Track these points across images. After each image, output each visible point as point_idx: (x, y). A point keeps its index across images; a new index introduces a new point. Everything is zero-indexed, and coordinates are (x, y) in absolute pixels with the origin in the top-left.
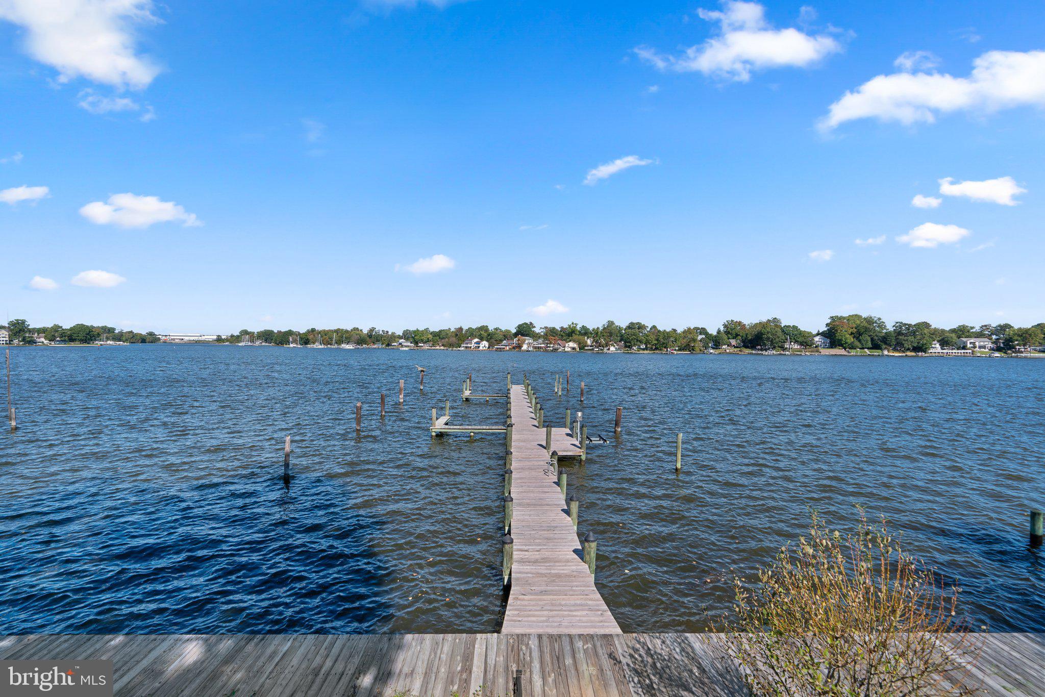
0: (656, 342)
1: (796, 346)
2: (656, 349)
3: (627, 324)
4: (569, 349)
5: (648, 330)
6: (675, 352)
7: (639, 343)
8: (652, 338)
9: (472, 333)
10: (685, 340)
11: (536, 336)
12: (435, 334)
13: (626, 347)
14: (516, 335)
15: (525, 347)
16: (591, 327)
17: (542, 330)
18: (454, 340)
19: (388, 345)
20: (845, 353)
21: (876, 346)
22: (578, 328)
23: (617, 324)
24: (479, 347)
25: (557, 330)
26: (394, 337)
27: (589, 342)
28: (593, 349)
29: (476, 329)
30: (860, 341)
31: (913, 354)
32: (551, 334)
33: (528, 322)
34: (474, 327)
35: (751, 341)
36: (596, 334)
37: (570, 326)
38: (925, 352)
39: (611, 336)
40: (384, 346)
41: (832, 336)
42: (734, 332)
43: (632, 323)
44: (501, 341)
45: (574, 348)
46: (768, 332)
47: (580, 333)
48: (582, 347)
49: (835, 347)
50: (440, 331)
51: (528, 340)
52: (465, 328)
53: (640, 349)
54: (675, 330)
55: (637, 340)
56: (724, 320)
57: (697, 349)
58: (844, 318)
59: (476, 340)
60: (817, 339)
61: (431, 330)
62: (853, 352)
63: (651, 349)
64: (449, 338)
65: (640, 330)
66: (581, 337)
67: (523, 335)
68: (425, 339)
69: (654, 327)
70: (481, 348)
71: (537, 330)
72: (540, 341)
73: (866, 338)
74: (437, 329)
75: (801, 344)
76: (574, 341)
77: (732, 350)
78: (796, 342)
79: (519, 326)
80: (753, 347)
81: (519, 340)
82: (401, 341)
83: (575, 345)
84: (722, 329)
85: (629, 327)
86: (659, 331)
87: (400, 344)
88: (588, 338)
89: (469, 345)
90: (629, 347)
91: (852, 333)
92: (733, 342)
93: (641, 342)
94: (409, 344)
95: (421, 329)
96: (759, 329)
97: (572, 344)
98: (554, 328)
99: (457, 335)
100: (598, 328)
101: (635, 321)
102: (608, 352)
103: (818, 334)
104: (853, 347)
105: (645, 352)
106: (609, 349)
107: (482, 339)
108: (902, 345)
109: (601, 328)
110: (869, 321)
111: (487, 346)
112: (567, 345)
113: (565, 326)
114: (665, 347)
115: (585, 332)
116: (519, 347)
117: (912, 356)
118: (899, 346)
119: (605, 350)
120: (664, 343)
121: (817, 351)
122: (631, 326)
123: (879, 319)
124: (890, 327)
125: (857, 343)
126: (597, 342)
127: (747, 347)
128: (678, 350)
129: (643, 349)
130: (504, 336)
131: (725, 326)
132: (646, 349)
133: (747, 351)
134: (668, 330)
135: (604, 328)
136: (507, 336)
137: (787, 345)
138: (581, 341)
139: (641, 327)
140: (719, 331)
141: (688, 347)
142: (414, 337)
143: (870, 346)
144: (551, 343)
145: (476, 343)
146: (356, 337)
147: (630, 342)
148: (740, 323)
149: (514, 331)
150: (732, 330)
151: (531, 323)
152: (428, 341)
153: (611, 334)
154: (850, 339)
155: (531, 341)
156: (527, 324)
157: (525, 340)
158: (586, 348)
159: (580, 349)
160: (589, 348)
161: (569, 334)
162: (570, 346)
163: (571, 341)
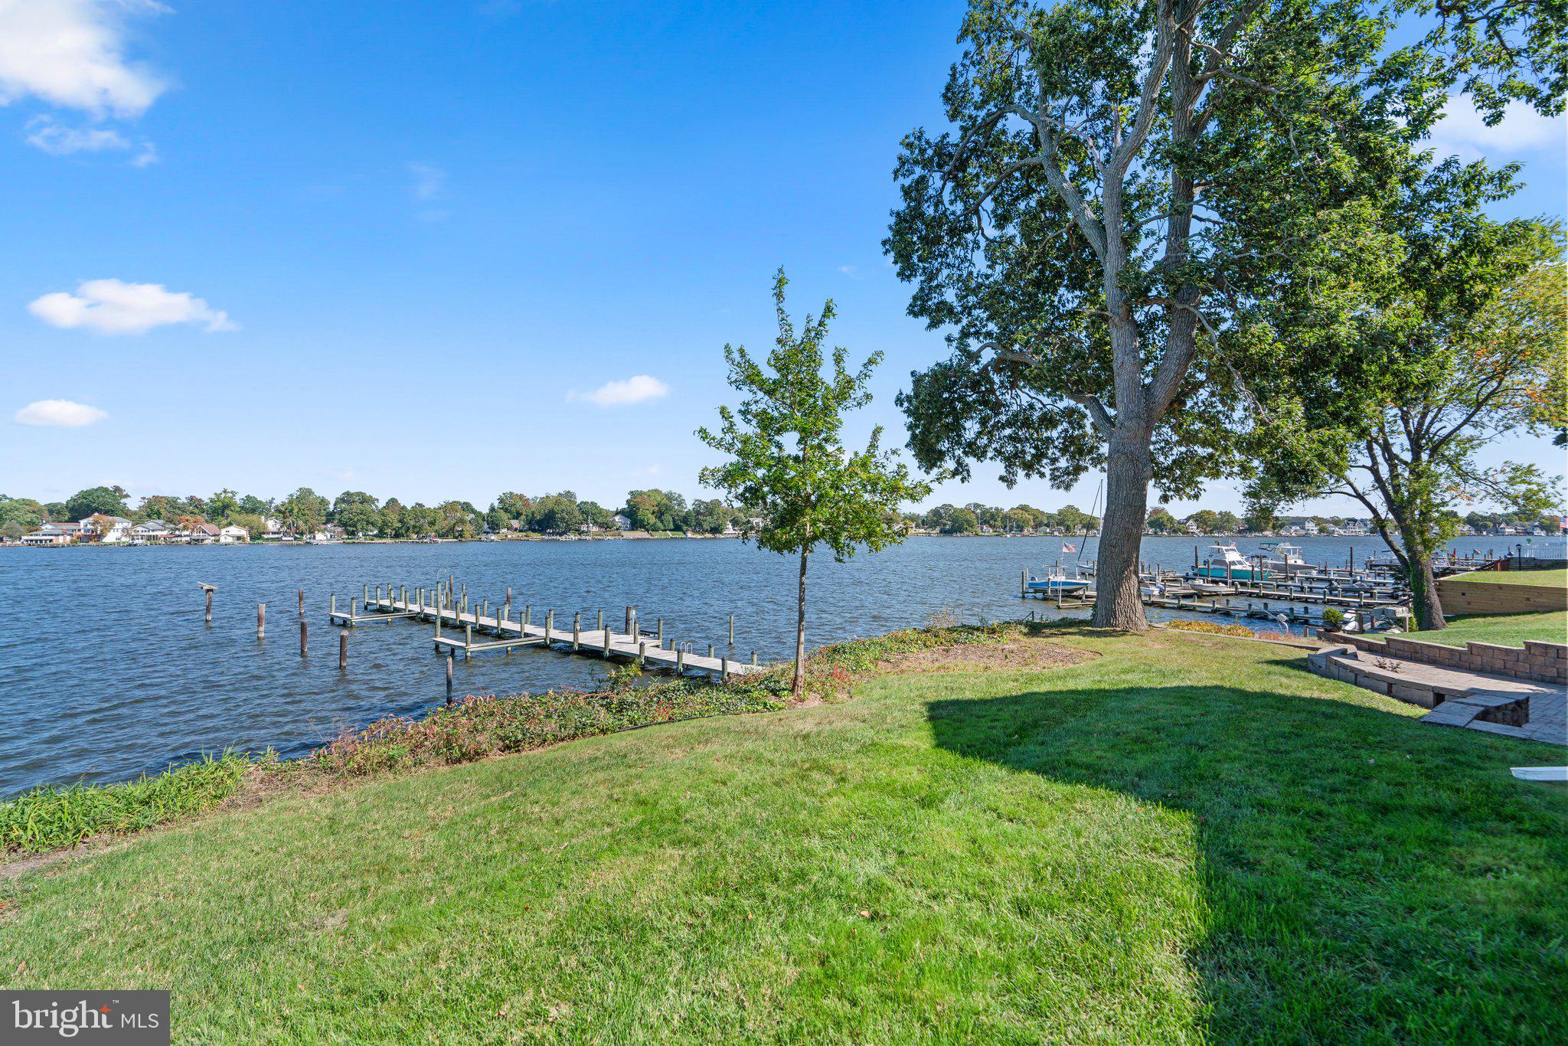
0: (399, 525)
1: (595, 529)
2: (400, 536)
3: (339, 494)
4: (230, 540)
5: (383, 504)
8: (393, 518)
10: (444, 522)
11: (135, 515)
15: (110, 538)
17: (147, 502)
20: (648, 536)
21: (677, 528)
22: (238, 499)
23: (316, 493)
25: (183, 503)
28: (280, 539)
30: (662, 521)
31: (710, 535)
32: (170, 509)
33: (109, 484)
35: (539, 522)
36: (279, 511)
37: (217, 496)
38: (720, 533)
41: (632, 515)
42: (513, 509)
43: (348, 494)
45: (239, 538)
46: (563, 511)
47: (247, 509)
48: (257, 535)
49: (637, 529)
51: (118, 523)
55: (368, 523)
56: (499, 492)
57: (467, 535)
58: (645, 493)
60: (617, 518)
62: (657, 535)
63: (391, 536)
65: (367, 505)
66: (248, 517)
67: (99, 512)
69: (393, 502)
71: (133, 502)
72: (150, 524)
73: (667, 517)
75: (601, 525)
76: (237, 524)
77: (515, 535)
78: (595, 523)
80: (542, 531)
81: (91, 523)
83: (242, 532)
84: (496, 504)
85: (341, 500)
86: (404, 508)
88: (265, 517)
90: (353, 533)
91: (653, 513)
92: (515, 523)
96: (550, 505)
97: (235, 530)
98: (178, 500)
101: (351, 490)
103: (617, 513)
104: (656, 530)
108: (701, 525)
109: (287, 501)
110: (669, 497)
112: (223, 532)
115: (252, 507)
116: (98, 536)
117: (710, 539)
118: (699, 527)
121: (619, 535)
122: (347, 498)
123: (680, 495)
124: (689, 506)
125: (659, 524)
127: (534, 531)
129: (377, 537)
131: (501, 501)
133: (536, 536)
135: (295, 501)
137: (584, 528)
138: (255, 525)
139: (365, 500)
140: (492, 509)
141: (451, 533)
143: (672, 526)
147: (355, 526)
148: (521, 497)
150: (511, 506)
151: (117, 489)
153: (308, 510)
154: (652, 520)
155: (128, 524)
156: (106, 490)
157: (112, 524)
158: (266, 536)
159: (251, 538)
160: (271, 536)
161: (220, 510)
162: (230, 534)
163: (230, 524)
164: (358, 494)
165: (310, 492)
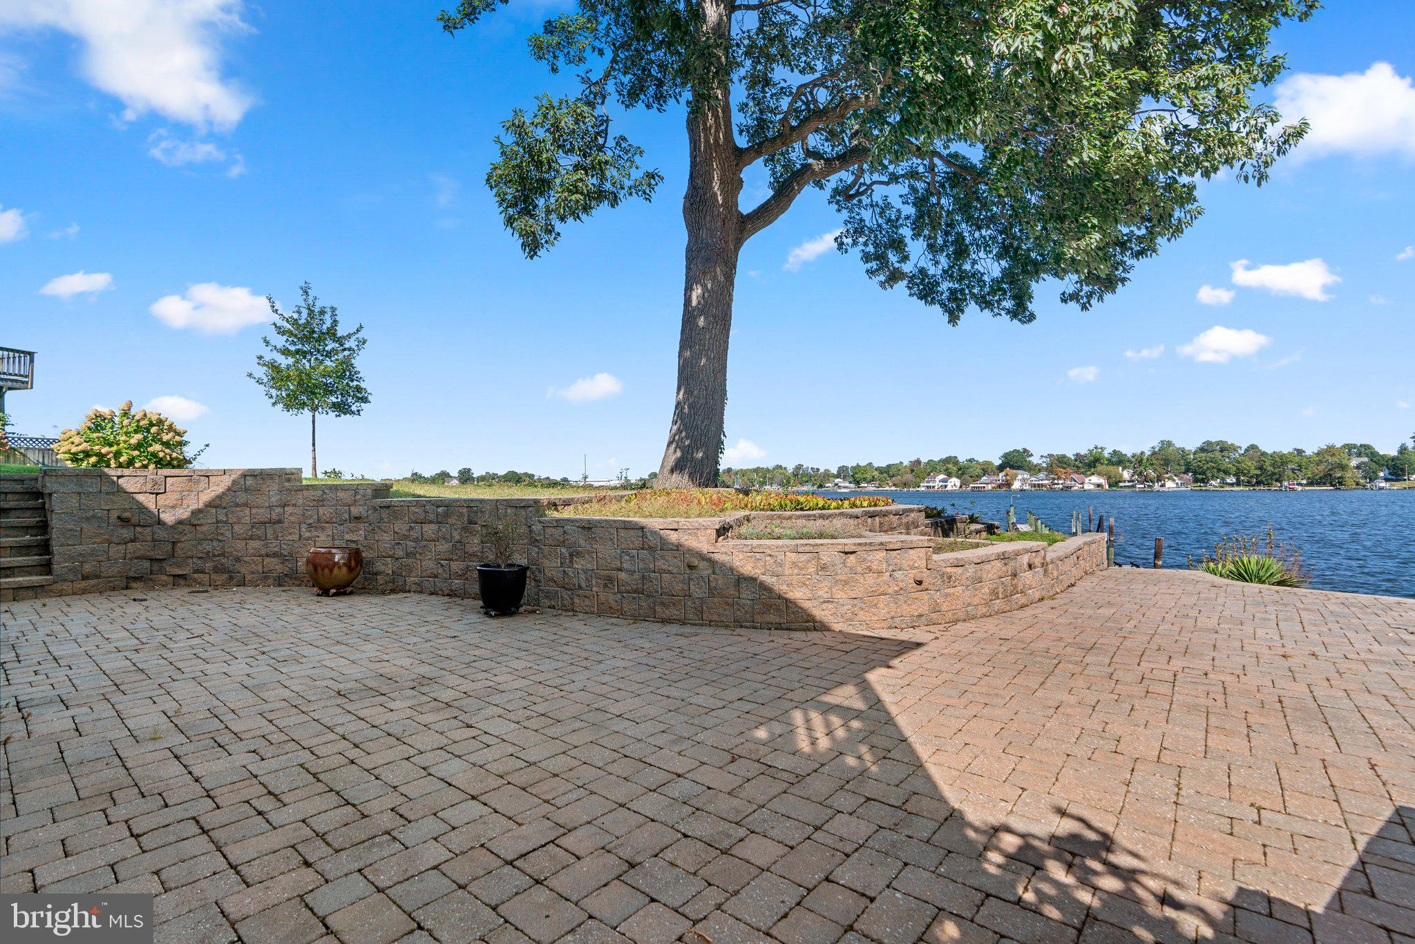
0: (1258, 472)
2: (1258, 483)
3: (1199, 445)
4: (1092, 487)
5: (1242, 452)
6: (1300, 488)
7: (1221, 474)
8: (1251, 466)
9: (933, 468)
10: (1321, 468)
11: (1034, 469)
12: (881, 470)
13: (1196, 481)
14: (1001, 468)
15: (1016, 485)
16: (1128, 450)
17: (1044, 460)
18: (909, 477)
19: (821, 486)
22: (1106, 454)
23: (1179, 444)
24: (946, 486)
25: (1069, 459)
26: (827, 475)
27: (1126, 475)
28: (1133, 486)
29: (940, 461)
32: (1059, 464)
33: (1020, 448)
34: (936, 459)
36: (1138, 462)
37: (1091, 451)
39: (1167, 465)
40: (815, 487)
43: (1208, 443)
44: (979, 477)
45: (1099, 485)
47: (1110, 462)
48: (1114, 483)
50: (889, 466)
51: (1022, 475)
52: (924, 460)
53: (1224, 483)
54: (1300, 452)
55: (1219, 470)
57: (1349, 482)
59: (942, 476)
61: (876, 465)
63: (1249, 483)
64: (902, 475)
65: (1226, 453)
66: (1111, 468)
67: (1012, 467)
68: (869, 477)
69: (1254, 447)
70: (949, 488)
71: (1035, 460)
72: (1042, 475)
74: (883, 464)
76: (1099, 474)
79: (1006, 456)
81: (1007, 475)
82: (837, 480)
83: (1102, 481)
84: (1410, 444)
85: (1202, 450)
86: (1264, 454)
87: (836, 485)
88: (1124, 468)
89: (931, 484)
90: (1202, 481)
93: (1226, 472)
94: (847, 484)
95: (863, 464)
97: (1095, 479)
98: (1064, 456)
99: (912, 471)
100: (1142, 453)
101: (1214, 439)
102: (1161, 489)
105: (1236, 488)
106: (1163, 486)
107: (950, 475)
109: (1148, 453)
111: (958, 484)
112: (1087, 480)
113: (1083, 452)
114: (1277, 480)
115: (1119, 460)
116: (1008, 484)
119: (1157, 486)
120: (1274, 474)
122: (1207, 448)
126: (1141, 474)
128: (1307, 485)
129: (1232, 485)
130: (983, 470)
132: (1238, 484)
134: (1285, 452)
135: (1154, 453)
136: (986, 469)
138: (1112, 474)
139: (1224, 448)
140: (1403, 449)
141: (1328, 479)
142: (856, 475)
144: (1059, 478)
145: (942, 481)
146: (778, 478)
147: (1204, 473)
149: (998, 462)
151: (1025, 450)
152: (873, 479)
153: (1167, 462)
155: (1026, 476)
156: (1018, 451)
157: (1016, 475)
158: (1121, 484)
159: (1110, 486)
160: (1127, 484)
161: (1090, 463)
162: (1092, 481)
163: (1093, 474)
164: (1218, 443)
165: (1169, 444)
